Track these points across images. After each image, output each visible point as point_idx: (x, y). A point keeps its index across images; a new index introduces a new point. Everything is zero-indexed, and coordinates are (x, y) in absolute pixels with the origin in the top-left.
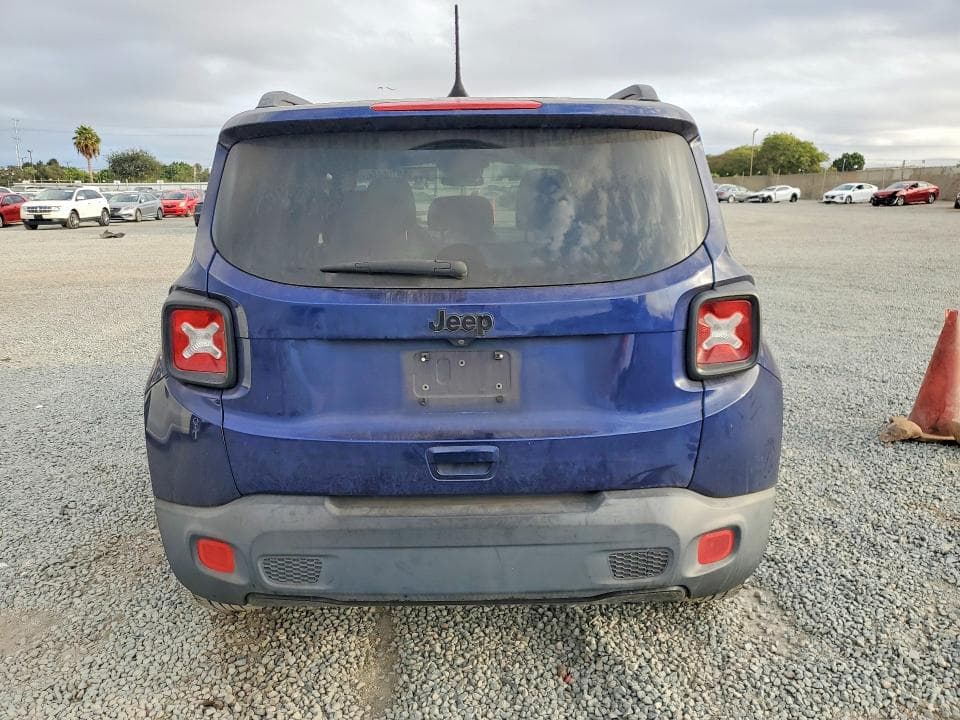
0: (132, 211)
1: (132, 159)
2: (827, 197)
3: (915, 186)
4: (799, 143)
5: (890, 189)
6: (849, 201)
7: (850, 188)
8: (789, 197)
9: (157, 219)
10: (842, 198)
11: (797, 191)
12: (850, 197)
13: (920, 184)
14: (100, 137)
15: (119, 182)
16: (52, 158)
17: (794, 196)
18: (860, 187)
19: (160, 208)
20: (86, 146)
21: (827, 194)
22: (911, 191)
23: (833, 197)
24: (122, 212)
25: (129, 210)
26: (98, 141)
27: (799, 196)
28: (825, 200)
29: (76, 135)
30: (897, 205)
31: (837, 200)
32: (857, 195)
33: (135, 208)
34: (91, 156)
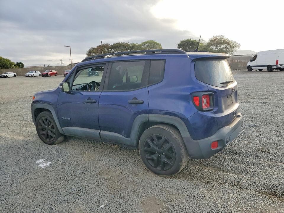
2: (27, 75)
3: (51, 71)
4: (4, 59)
5: (46, 72)
6: (33, 76)
7: (33, 72)
8: (13, 76)
10: (31, 75)
11: (15, 74)
12: (33, 75)
13: (53, 71)
17: (15, 75)
18: (35, 72)
21: (26, 74)
22: (51, 73)
23: (29, 75)
27: (16, 75)
28: (26, 76)
30: (49, 76)
31: (30, 76)
32: (36, 74)
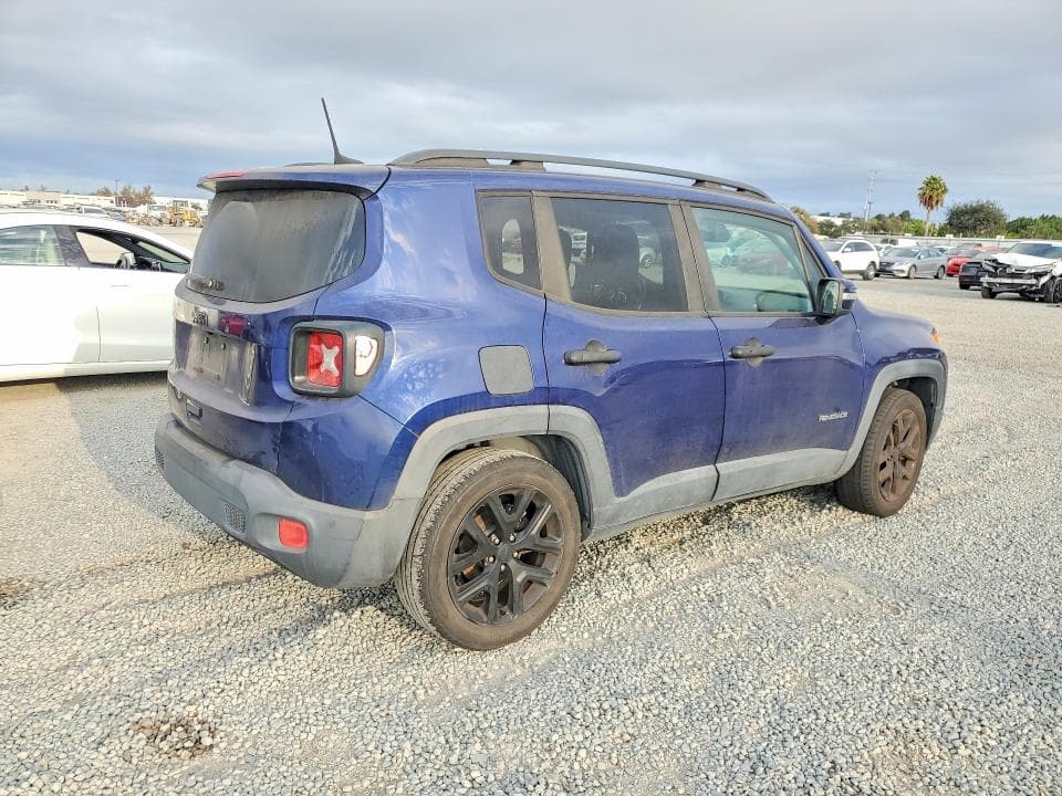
0: (906, 267)
1: (974, 211)
9: (936, 277)
14: (948, 187)
15: (951, 236)
16: (906, 209)
19: (943, 266)
20: (931, 197)
24: (895, 267)
25: (903, 266)
26: (945, 191)
29: (923, 185)
33: (909, 265)
34: (932, 207)
